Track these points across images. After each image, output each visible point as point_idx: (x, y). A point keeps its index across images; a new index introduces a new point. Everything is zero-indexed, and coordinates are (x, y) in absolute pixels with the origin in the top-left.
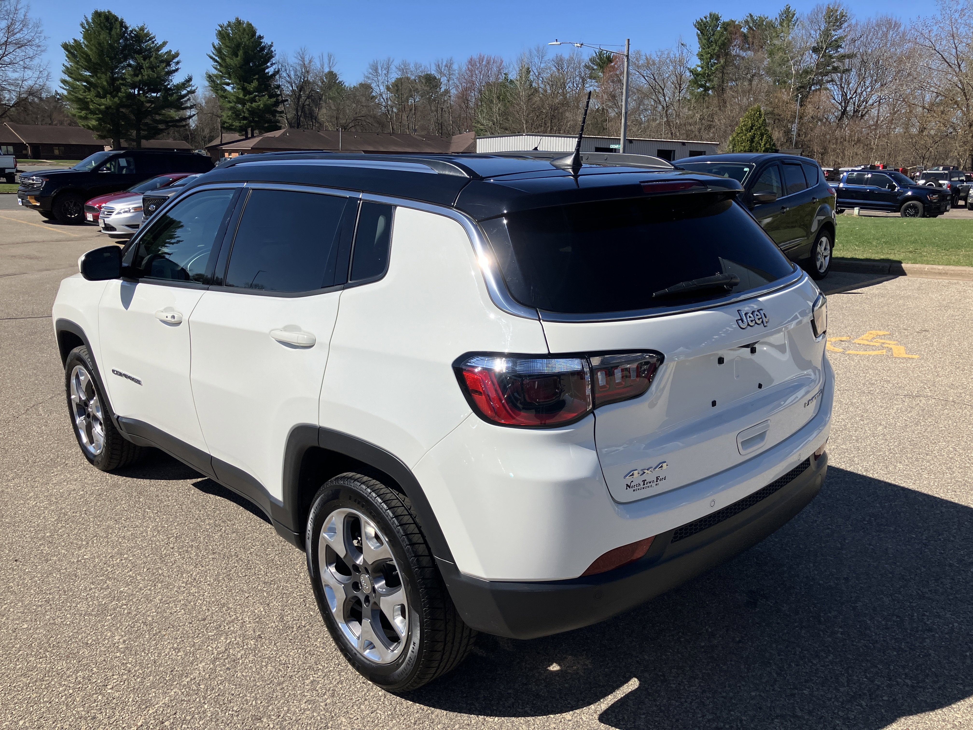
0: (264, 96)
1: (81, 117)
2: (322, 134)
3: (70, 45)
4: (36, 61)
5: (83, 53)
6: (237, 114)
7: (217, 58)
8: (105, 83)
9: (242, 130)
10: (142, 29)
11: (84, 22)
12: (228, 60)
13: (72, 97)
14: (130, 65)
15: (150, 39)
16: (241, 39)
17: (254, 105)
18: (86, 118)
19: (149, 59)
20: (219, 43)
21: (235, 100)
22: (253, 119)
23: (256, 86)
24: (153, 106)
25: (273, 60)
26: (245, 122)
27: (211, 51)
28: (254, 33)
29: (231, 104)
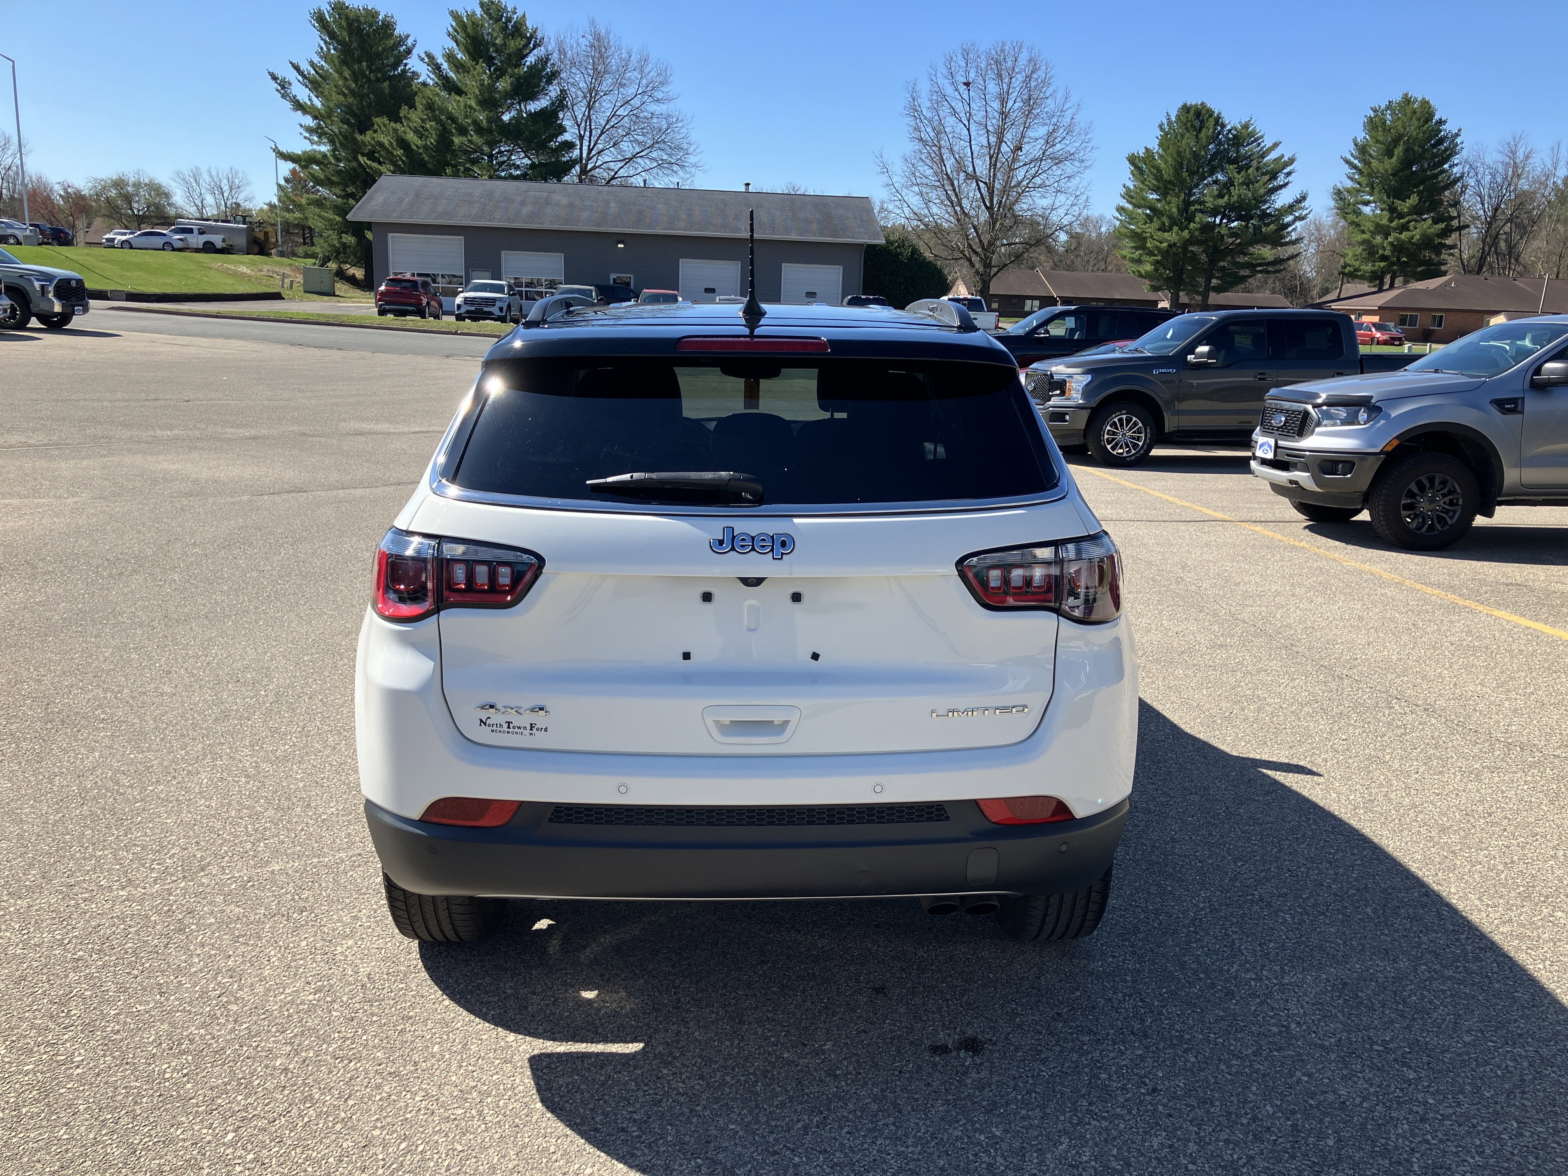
0: (1425, 220)
1: (1132, 260)
2: (1521, 285)
3: (1139, 157)
4: (1075, 182)
5: (1153, 167)
6: (1371, 252)
7: (1356, 162)
8: (1175, 210)
9: (1377, 279)
10: (1246, 126)
11: (1165, 122)
12: (1375, 163)
13: (1126, 231)
14: (1216, 182)
15: (1256, 140)
16: (1405, 129)
17: (1404, 236)
18: (1139, 261)
19: (1246, 171)
20: (1364, 138)
21: (1372, 229)
22: (1399, 259)
23: (1415, 204)
24: (1239, 241)
25: (1456, 160)
26: (1382, 264)
27: (1348, 149)
28: (1431, 115)
29: (1364, 236)
